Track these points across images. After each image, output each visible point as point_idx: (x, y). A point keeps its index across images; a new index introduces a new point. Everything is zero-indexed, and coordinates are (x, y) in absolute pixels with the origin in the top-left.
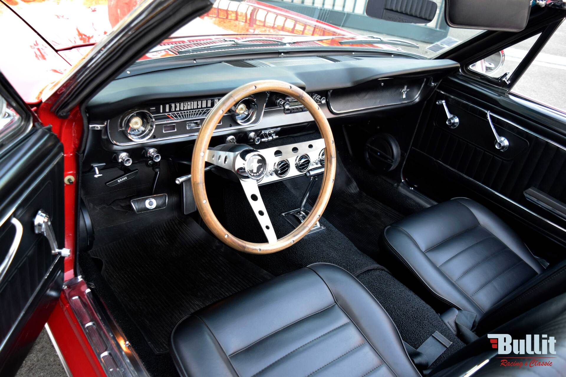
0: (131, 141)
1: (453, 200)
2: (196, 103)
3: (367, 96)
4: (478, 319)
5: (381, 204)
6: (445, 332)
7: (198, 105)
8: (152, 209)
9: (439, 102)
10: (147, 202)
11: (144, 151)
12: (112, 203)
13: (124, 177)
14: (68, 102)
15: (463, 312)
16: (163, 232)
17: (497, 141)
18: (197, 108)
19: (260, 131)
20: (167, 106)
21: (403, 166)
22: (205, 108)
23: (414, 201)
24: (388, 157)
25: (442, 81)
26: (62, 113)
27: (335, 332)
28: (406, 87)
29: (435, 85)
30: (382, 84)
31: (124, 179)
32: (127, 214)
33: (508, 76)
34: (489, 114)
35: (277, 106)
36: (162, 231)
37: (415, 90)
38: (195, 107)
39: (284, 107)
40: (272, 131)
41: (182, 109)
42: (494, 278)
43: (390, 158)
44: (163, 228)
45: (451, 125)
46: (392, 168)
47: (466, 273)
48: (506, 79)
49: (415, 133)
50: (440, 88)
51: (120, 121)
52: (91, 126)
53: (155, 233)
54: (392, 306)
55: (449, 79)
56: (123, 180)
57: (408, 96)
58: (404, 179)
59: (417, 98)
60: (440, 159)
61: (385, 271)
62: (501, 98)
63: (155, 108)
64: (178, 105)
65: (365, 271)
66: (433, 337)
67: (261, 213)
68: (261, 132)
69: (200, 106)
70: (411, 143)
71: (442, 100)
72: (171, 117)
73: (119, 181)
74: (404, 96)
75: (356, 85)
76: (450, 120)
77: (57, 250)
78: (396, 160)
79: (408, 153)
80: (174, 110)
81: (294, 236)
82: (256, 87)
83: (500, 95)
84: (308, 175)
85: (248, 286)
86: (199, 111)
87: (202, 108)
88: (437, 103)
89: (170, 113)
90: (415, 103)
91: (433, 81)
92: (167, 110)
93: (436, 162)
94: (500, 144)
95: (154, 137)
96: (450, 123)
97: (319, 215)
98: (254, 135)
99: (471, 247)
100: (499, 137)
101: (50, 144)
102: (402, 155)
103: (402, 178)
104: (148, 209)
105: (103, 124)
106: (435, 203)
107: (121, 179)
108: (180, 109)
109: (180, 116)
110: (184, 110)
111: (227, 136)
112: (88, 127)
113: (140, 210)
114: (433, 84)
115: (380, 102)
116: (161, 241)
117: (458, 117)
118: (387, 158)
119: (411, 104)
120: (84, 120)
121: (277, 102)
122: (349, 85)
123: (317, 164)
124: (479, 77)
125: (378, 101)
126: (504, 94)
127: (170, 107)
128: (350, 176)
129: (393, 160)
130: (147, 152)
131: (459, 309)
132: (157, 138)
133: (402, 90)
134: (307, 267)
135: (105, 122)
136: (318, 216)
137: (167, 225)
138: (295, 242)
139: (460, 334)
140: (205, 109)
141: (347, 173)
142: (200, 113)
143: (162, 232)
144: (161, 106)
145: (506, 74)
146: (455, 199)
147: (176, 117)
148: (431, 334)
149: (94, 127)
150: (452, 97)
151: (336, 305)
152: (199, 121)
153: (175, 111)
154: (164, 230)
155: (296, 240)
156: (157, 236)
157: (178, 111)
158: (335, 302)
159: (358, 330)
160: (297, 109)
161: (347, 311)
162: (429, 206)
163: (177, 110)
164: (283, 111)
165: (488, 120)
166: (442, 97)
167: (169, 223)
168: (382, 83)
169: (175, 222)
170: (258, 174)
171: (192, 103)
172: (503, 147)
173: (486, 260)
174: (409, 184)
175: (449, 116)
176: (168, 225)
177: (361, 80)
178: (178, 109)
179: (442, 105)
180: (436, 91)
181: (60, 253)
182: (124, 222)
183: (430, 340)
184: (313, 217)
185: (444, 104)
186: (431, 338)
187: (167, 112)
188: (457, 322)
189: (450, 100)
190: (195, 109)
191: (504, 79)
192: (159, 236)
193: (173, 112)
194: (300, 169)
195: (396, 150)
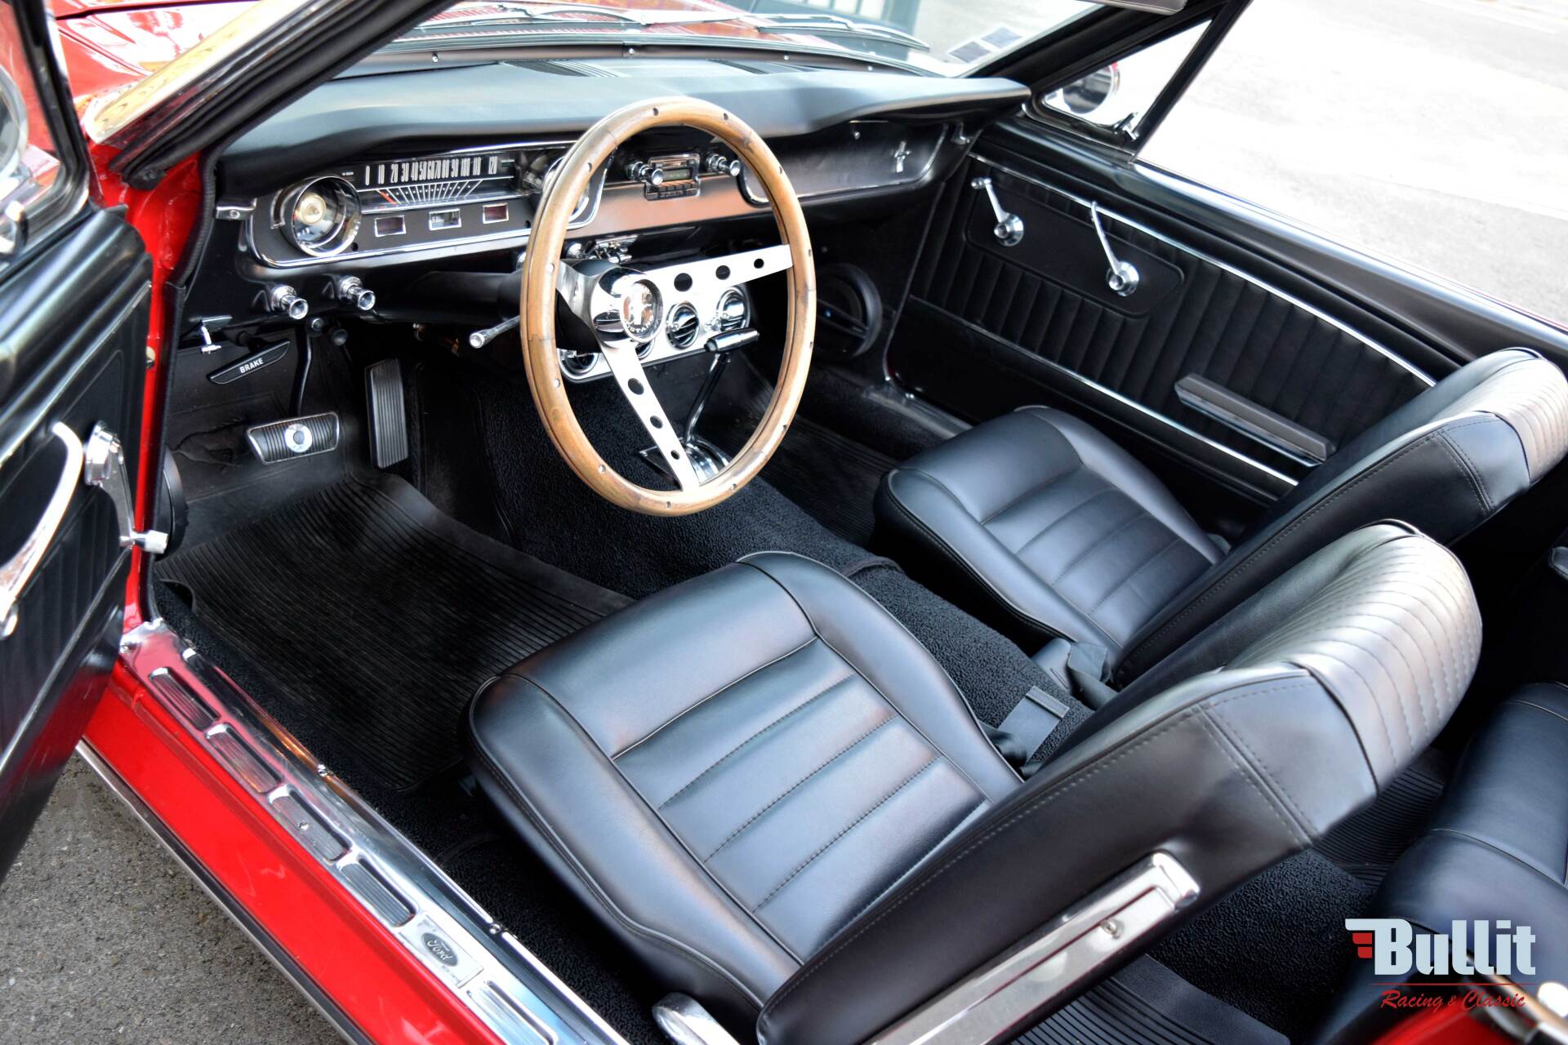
0: (305, 255)
1: (1019, 412)
2: (446, 163)
3: (824, 164)
4: (1111, 660)
5: (839, 437)
6: (1048, 687)
7: (451, 170)
8: (303, 453)
9: (977, 183)
10: (289, 433)
11: (330, 283)
12: (182, 442)
13: (255, 360)
14: (176, 141)
15: (1081, 645)
16: (323, 517)
17: (1112, 273)
18: (450, 178)
19: (590, 242)
20: (382, 169)
21: (888, 343)
22: (466, 178)
23: (920, 426)
24: (854, 319)
25: (982, 134)
26: (146, 174)
27: (815, 704)
28: (903, 145)
29: (968, 141)
30: (857, 134)
31: (256, 363)
32: (224, 472)
33: (1135, 122)
34: (1094, 209)
35: (629, 180)
36: (320, 513)
37: (923, 152)
38: (445, 175)
39: (650, 181)
40: (616, 242)
41: (415, 177)
42: (1130, 574)
43: (859, 321)
44: (323, 506)
45: (1007, 239)
46: (863, 348)
47: (1072, 565)
48: (1130, 127)
49: (917, 261)
50: (977, 149)
51: (274, 203)
52: (219, 209)
53: (303, 519)
54: (932, 640)
55: (999, 127)
56: (252, 366)
57: (910, 169)
58: (892, 374)
59: (926, 171)
60: (979, 321)
61: (897, 570)
62: (1119, 171)
63: (352, 173)
64: (405, 166)
65: (860, 571)
66: (1028, 698)
67: (656, 423)
68: (594, 244)
69: (455, 174)
70: (908, 286)
71: (984, 176)
72: (388, 199)
73: (242, 370)
74: (900, 168)
75: (819, 129)
76: (1003, 227)
77: (134, 536)
78: (872, 330)
79: (900, 310)
80: (396, 181)
81: (736, 474)
82: (656, 111)
83: (1114, 166)
84: (712, 348)
85: (571, 631)
86: (452, 185)
87: (460, 177)
88: (974, 185)
89: (387, 189)
90: (923, 184)
91: (965, 130)
92: (381, 179)
93: (968, 328)
94: (1120, 280)
95: (355, 247)
96: (1005, 232)
97: (785, 426)
98: (581, 250)
99: (1074, 512)
100: (1117, 262)
101: (126, 253)
102: (886, 316)
103: (886, 372)
104: (290, 453)
105: (249, 205)
106: (966, 427)
107: (248, 363)
108: (410, 178)
109: (409, 196)
110: (419, 181)
111: (516, 253)
112: (215, 211)
113: (272, 456)
114: (963, 138)
115: (849, 180)
116: (322, 538)
117: (1021, 218)
118: (848, 324)
119: (913, 187)
120: (208, 192)
121: (630, 171)
122: (802, 129)
123: (714, 328)
124: (1068, 124)
125: (846, 176)
126: (1126, 162)
127: (388, 172)
128: (756, 373)
129: (867, 328)
130: (336, 288)
131: (1070, 640)
132: (362, 250)
133: (895, 153)
134: (738, 560)
135: (253, 201)
136: (782, 429)
137: (331, 500)
138: (738, 488)
139: (1078, 691)
140: (468, 181)
141: (750, 365)
142: (456, 191)
143: (320, 518)
144: (368, 169)
145: (1130, 117)
146: (1024, 411)
147: (400, 198)
148: (1023, 694)
149: (227, 212)
150: (1006, 170)
151: (819, 641)
152: (458, 210)
153: (400, 183)
154: (326, 510)
155: (742, 482)
156: (309, 527)
157: (405, 183)
158: (816, 634)
159: (873, 691)
160: (675, 188)
161: (845, 653)
162: (952, 435)
163: (403, 180)
164: (642, 193)
165: (1093, 224)
166: (982, 172)
167: (336, 495)
168: (857, 131)
169: (352, 491)
170: (644, 329)
171: (439, 162)
172: (1127, 286)
173: (1108, 535)
174: (904, 386)
175: (1000, 215)
176: (333, 498)
177: (830, 118)
178: (405, 178)
179: (984, 190)
180: (967, 157)
181: (140, 544)
182: (220, 494)
183: (1023, 704)
184: (772, 430)
185: (989, 188)
186: (1023, 703)
187: (381, 186)
188: (1071, 666)
189: (1001, 177)
190: (445, 179)
191: (1125, 128)
192: (315, 525)
193: (395, 184)
194: (676, 340)
195: (872, 304)
